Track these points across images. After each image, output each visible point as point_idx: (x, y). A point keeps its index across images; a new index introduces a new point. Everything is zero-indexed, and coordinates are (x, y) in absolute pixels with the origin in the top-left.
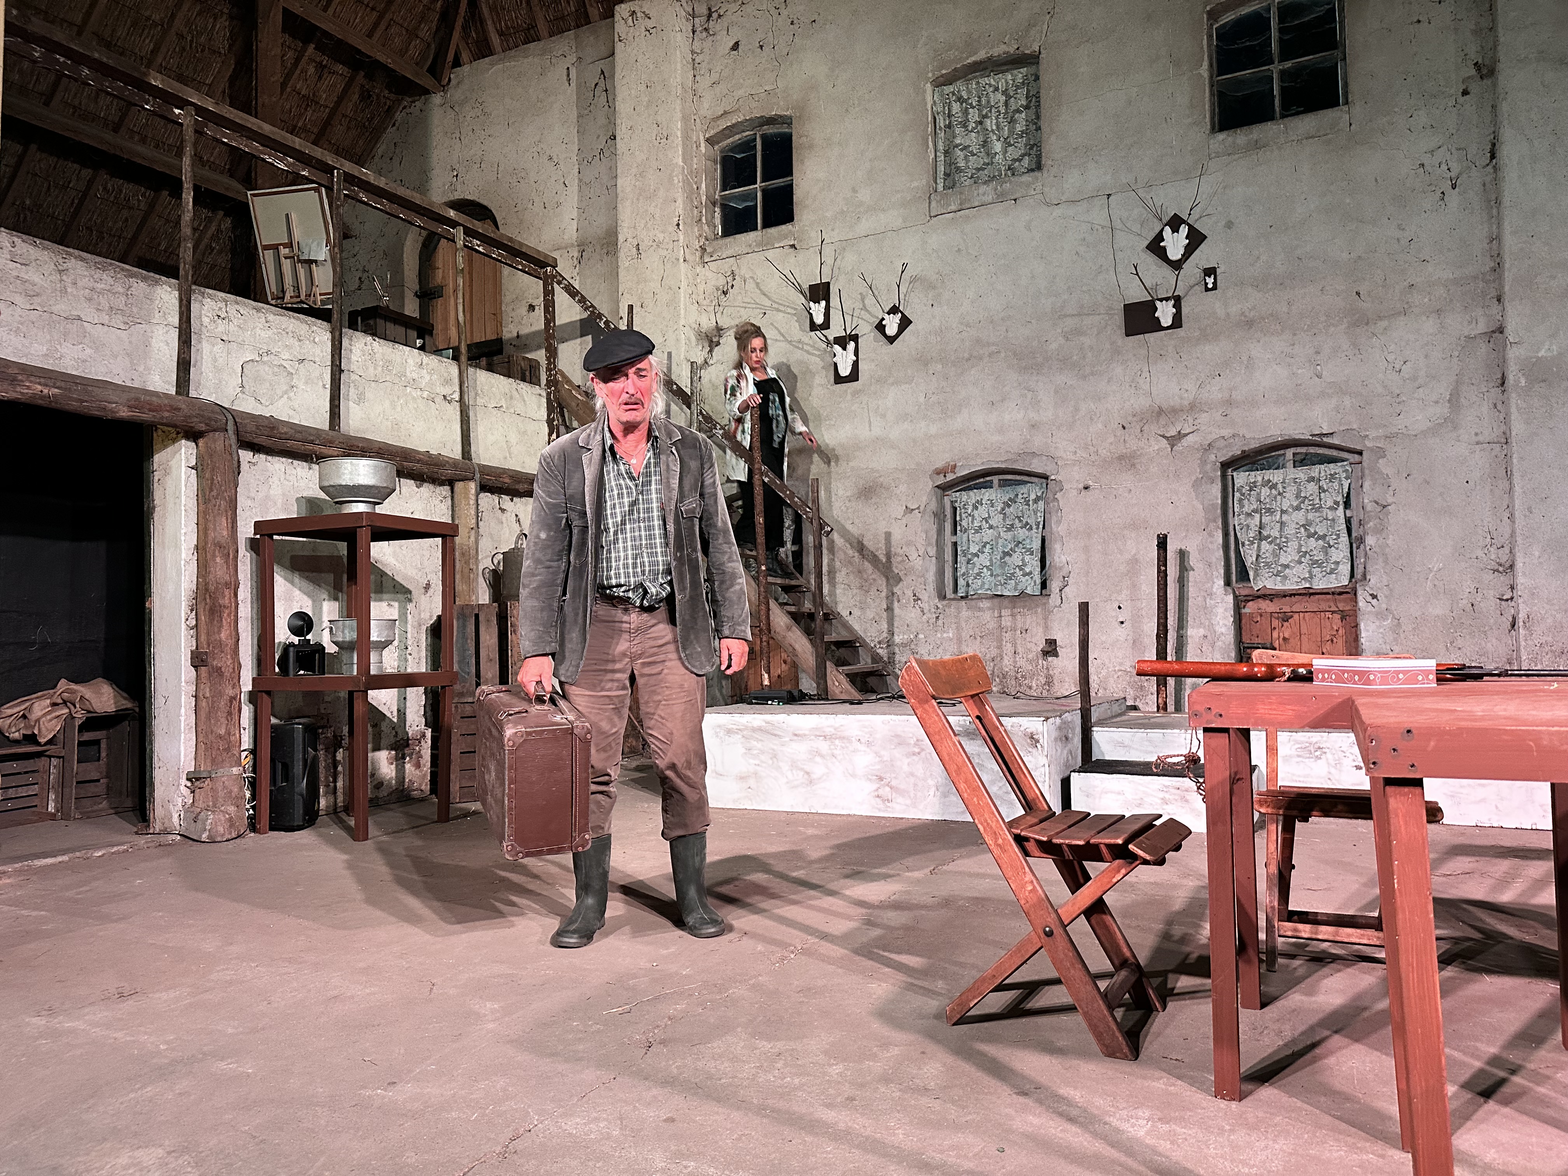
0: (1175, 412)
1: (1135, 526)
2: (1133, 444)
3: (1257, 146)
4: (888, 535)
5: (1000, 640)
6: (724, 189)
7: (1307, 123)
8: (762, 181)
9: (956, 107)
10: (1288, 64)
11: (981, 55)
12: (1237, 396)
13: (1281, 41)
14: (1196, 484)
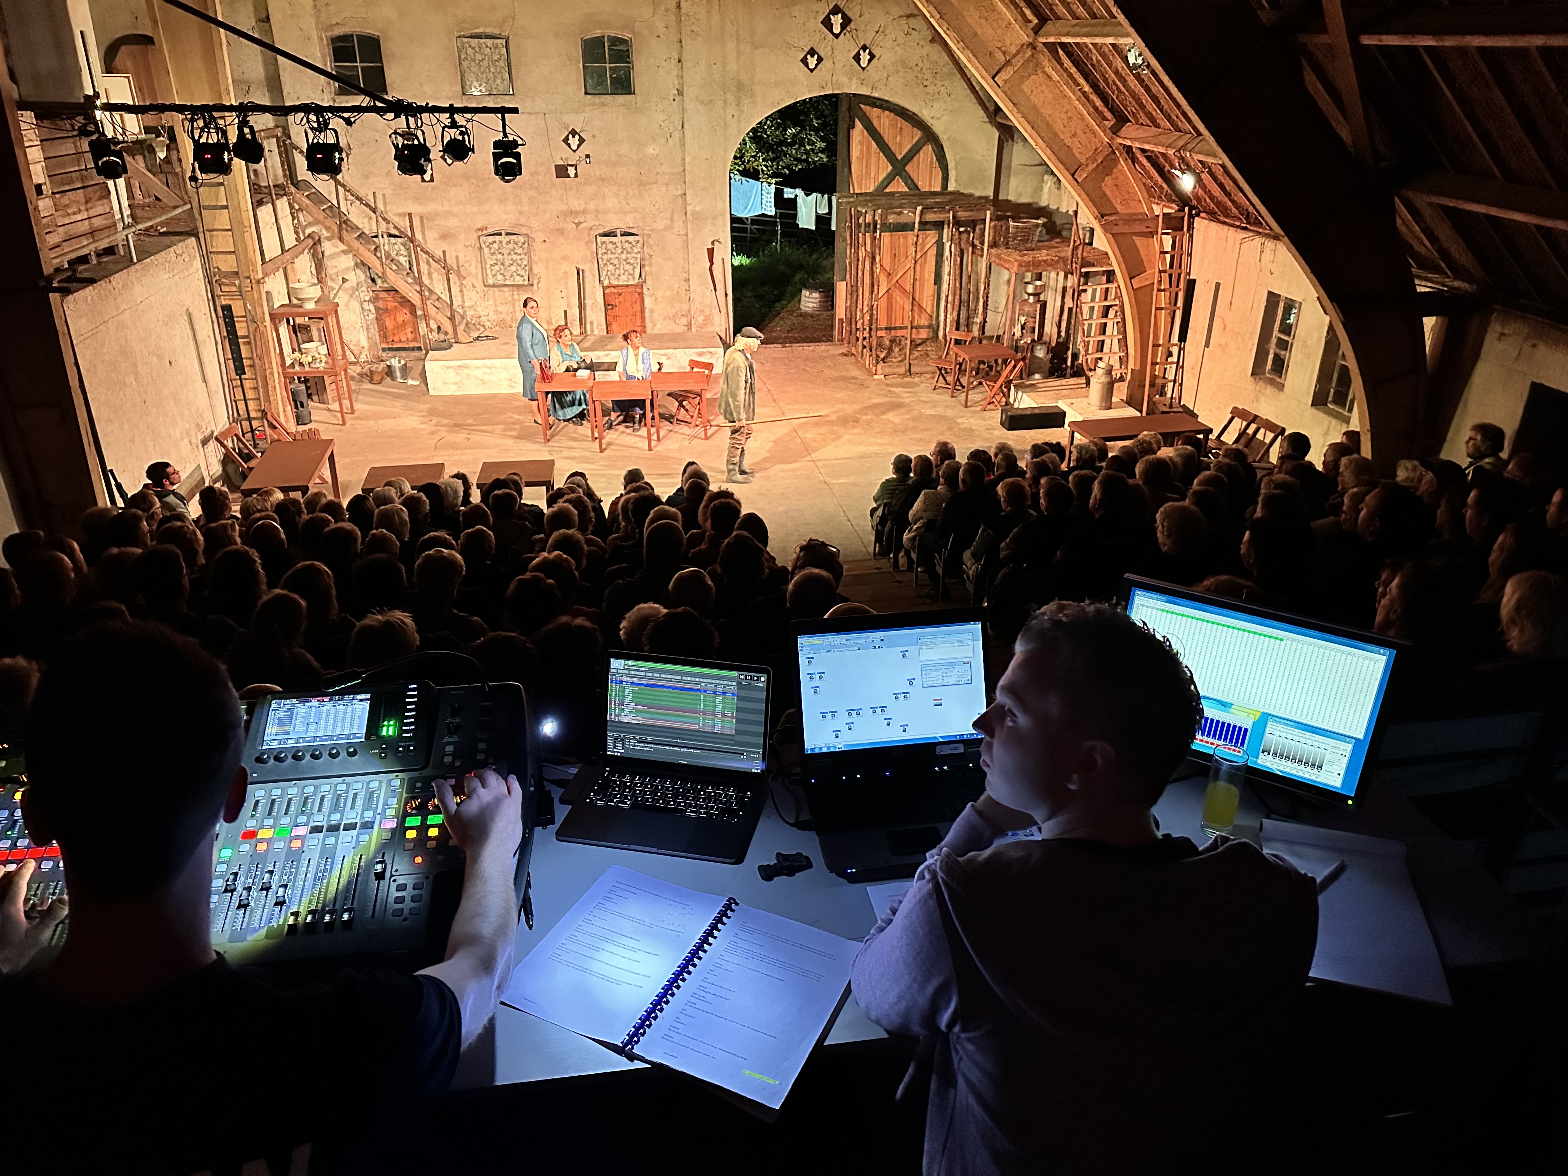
0: (577, 213)
1: (565, 258)
2: (562, 225)
3: (603, 105)
4: (457, 257)
5: (514, 305)
6: (336, 61)
7: (621, 99)
8: (361, 62)
9: (470, 51)
10: (612, 65)
11: (480, 30)
12: (600, 208)
13: (609, 54)
14: (587, 243)
